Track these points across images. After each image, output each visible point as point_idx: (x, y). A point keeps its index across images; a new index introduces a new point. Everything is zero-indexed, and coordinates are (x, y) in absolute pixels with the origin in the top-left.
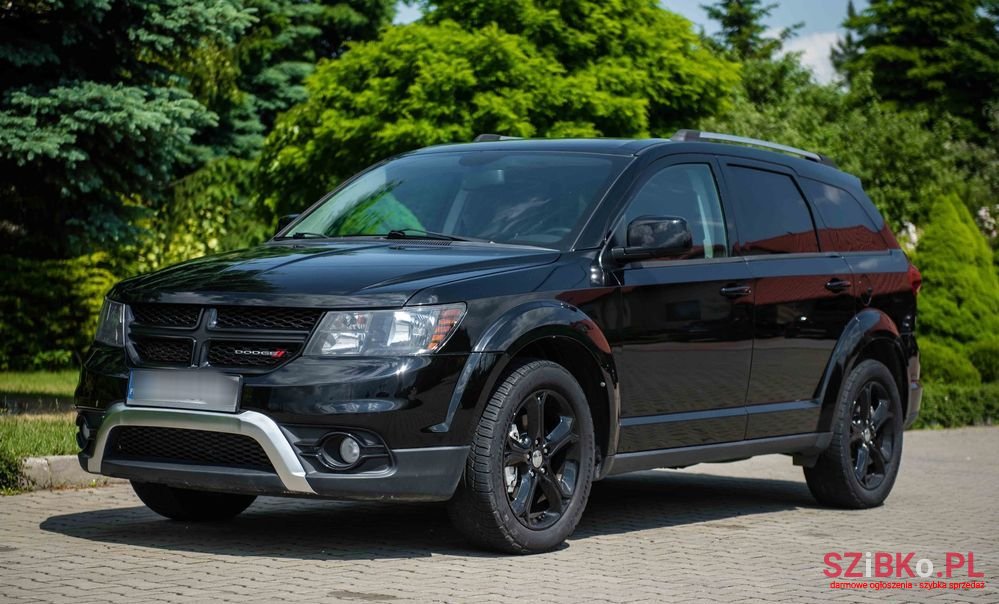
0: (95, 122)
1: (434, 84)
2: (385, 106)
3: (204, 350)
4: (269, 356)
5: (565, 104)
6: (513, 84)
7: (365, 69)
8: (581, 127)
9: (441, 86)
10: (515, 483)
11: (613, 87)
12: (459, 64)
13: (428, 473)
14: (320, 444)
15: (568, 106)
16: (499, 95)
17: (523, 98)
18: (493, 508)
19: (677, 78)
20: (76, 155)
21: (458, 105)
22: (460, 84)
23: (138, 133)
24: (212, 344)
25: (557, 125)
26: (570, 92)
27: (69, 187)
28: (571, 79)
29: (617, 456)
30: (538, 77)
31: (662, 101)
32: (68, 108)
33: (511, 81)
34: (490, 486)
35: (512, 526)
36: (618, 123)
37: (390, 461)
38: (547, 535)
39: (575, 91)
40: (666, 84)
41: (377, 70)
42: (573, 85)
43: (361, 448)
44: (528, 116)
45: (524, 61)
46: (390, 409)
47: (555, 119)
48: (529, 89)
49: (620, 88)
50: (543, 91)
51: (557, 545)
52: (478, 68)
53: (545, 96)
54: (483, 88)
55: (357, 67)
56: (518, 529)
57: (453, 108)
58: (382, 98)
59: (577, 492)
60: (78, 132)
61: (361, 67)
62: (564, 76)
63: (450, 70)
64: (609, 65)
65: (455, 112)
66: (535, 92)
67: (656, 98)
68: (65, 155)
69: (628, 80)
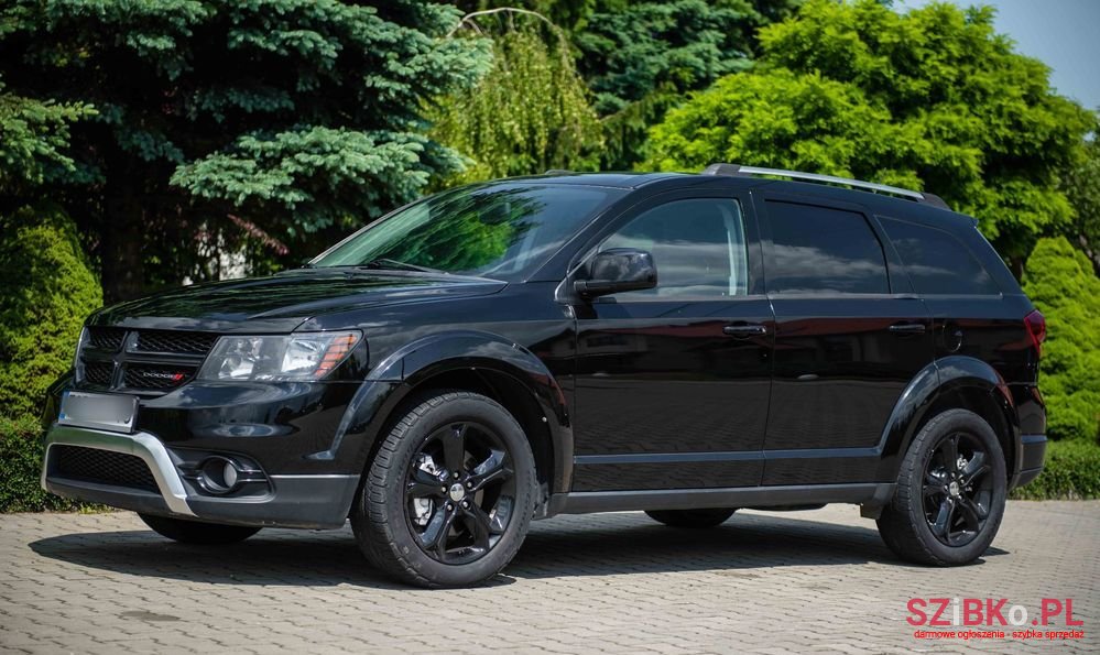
0: (310, 164)
1: (754, 133)
2: (713, 154)
3: (122, 373)
4: (170, 379)
5: (888, 152)
6: (834, 132)
7: (704, 118)
8: (904, 175)
9: (760, 135)
10: (428, 516)
11: (945, 135)
12: (781, 112)
13: (312, 500)
14: (200, 467)
15: (890, 154)
16: (820, 142)
17: (842, 145)
18: (389, 540)
19: (1017, 125)
20: (293, 197)
21: (779, 153)
22: (780, 133)
23: (354, 175)
24: (129, 367)
25: (880, 173)
26: (893, 140)
27: (294, 226)
28: (897, 127)
29: (571, 494)
30: (862, 124)
31: (999, 149)
32: (289, 152)
33: (833, 128)
34: (384, 517)
35: (414, 558)
36: (947, 172)
37: (270, 487)
38: (465, 570)
39: (899, 138)
40: (1003, 132)
41: (717, 118)
42: (897, 133)
43: (238, 472)
44: (850, 164)
45: (848, 109)
46: (270, 434)
47: (879, 167)
48: (851, 137)
49: (951, 135)
50: (865, 139)
51: (478, 581)
52: (800, 117)
53: (867, 144)
54: (803, 136)
55: (696, 116)
56: (425, 562)
57: (772, 156)
58: (710, 148)
59: (509, 530)
60: (295, 174)
61: (700, 117)
62: (892, 122)
63: (768, 118)
64: (943, 112)
65: (775, 160)
66: (858, 140)
67: (994, 147)
68: (281, 196)
69: (961, 127)
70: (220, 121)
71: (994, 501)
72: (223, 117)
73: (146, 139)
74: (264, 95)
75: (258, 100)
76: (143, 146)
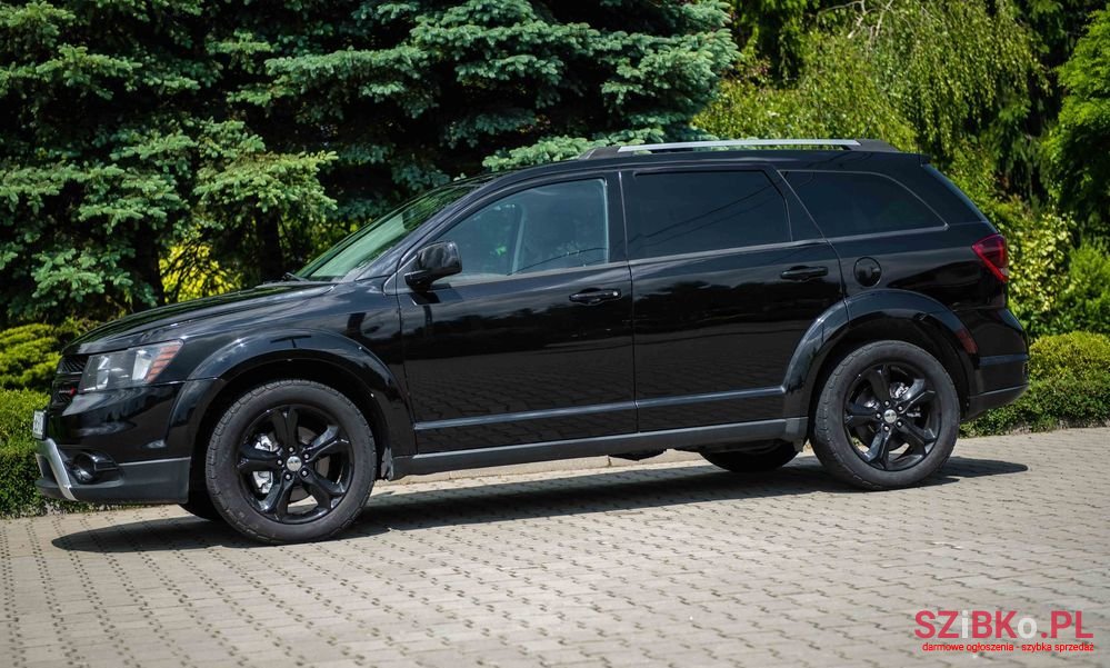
4: (68, 394)
10: (270, 485)
29: (417, 456)
35: (252, 521)
37: (119, 473)
43: (96, 464)
70: (472, 146)
71: (943, 424)
72: (476, 141)
73: (412, 172)
74: (506, 116)
75: (501, 122)
76: (409, 178)
